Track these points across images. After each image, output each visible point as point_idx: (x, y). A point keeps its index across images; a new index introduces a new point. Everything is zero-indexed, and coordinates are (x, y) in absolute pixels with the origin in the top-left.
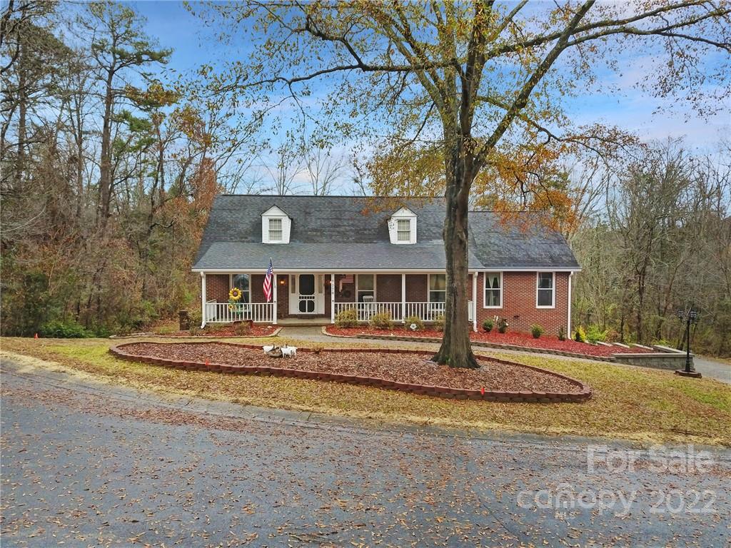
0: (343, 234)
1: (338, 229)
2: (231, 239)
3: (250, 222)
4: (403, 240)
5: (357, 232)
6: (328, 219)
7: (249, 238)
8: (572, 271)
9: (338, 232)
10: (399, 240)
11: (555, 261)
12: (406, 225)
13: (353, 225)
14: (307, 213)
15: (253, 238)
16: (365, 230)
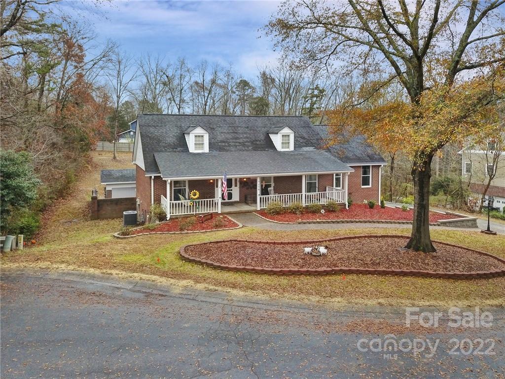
0: (243, 144)
1: (238, 141)
2: (165, 150)
3: (174, 136)
4: (285, 148)
5: (252, 142)
6: (228, 133)
7: (179, 149)
8: (382, 165)
9: (240, 143)
10: (282, 148)
11: (371, 158)
12: (287, 138)
13: (247, 138)
14: (211, 129)
15: (182, 149)
16: (257, 141)
